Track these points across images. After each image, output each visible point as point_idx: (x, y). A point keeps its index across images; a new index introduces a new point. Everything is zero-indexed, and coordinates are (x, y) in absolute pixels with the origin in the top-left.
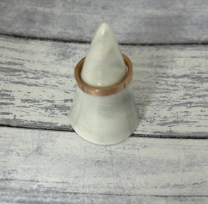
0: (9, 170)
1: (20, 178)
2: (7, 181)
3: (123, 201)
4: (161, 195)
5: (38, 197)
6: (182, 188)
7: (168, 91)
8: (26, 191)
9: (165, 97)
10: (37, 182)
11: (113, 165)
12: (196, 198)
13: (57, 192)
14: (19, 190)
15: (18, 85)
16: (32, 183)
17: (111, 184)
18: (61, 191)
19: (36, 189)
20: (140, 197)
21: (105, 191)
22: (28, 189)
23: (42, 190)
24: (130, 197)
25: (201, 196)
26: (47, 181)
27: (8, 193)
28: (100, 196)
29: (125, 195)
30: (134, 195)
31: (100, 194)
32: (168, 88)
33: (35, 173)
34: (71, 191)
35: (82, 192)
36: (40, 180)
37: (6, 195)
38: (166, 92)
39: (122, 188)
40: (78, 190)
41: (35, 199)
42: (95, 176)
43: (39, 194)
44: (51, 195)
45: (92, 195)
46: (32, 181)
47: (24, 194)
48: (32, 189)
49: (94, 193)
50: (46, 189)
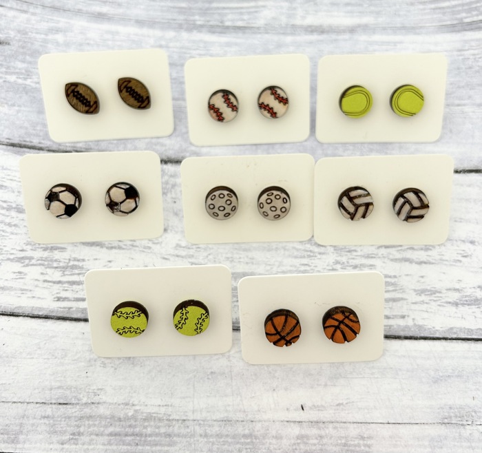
0: (94, 390)
1: (111, 401)
2: (93, 406)
3: (245, 430)
4: (294, 420)
5: (135, 426)
6: (322, 410)
7: (312, 254)
8: (120, 420)
9: (306, 265)
10: (133, 405)
11: (232, 379)
12: (338, 425)
13: (160, 420)
14: (111, 418)
15: (93, 248)
16: (126, 407)
17: (229, 405)
18: (165, 418)
19: (133, 415)
20: (267, 424)
21: (222, 416)
22: (122, 416)
23: (140, 417)
24: (254, 423)
25: (345, 423)
26: (146, 403)
27: (97, 423)
28: (215, 423)
29: (247, 421)
30: (260, 421)
31: (215, 421)
32: (311, 249)
33: (130, 392)
34: (178, 418)
35: (191, 418)
36: (136, 403)
37: (95, 425)
38: (309, 256)
39: (244, 412)
40: (187, 416)
41: (132, 430)
42: (209, 395)
43: (137, 423)
44: (152, 423)
45: (205, 423)
46: (127, 404)
47: (118, 423)
48: (128, 416)
49: (208, 419)
50: (145, 415)
